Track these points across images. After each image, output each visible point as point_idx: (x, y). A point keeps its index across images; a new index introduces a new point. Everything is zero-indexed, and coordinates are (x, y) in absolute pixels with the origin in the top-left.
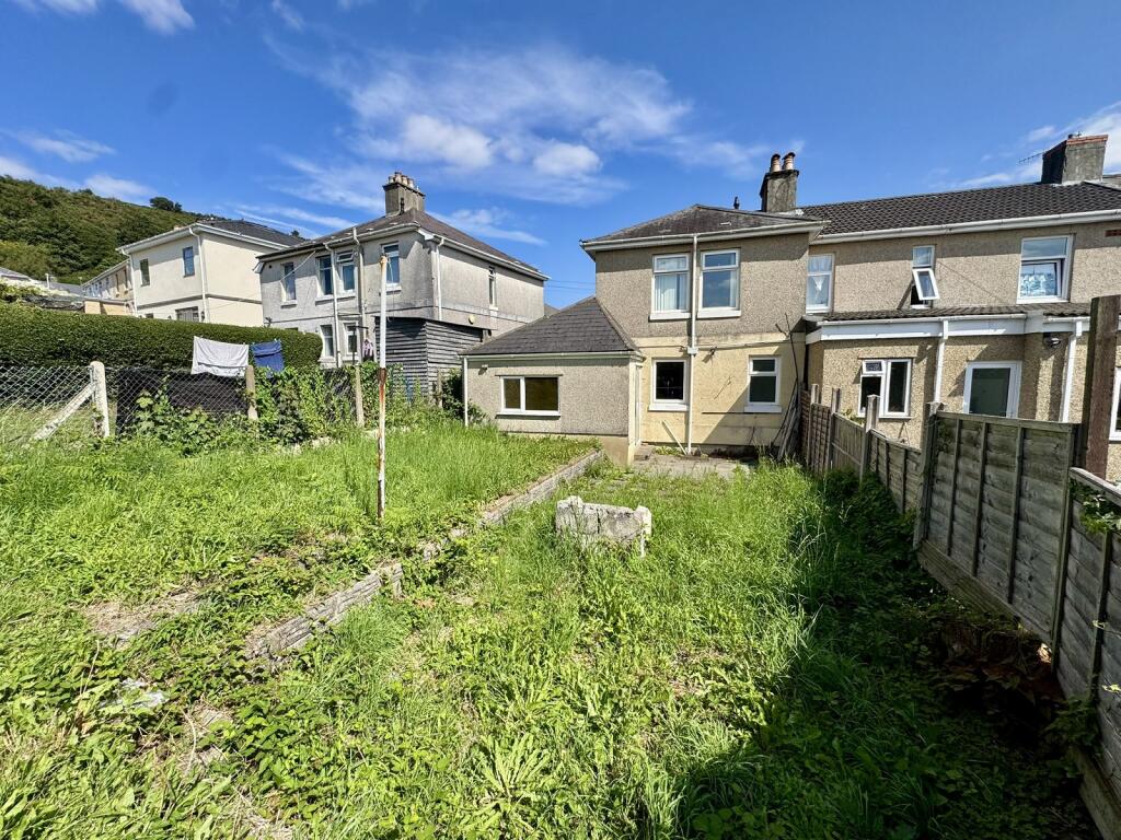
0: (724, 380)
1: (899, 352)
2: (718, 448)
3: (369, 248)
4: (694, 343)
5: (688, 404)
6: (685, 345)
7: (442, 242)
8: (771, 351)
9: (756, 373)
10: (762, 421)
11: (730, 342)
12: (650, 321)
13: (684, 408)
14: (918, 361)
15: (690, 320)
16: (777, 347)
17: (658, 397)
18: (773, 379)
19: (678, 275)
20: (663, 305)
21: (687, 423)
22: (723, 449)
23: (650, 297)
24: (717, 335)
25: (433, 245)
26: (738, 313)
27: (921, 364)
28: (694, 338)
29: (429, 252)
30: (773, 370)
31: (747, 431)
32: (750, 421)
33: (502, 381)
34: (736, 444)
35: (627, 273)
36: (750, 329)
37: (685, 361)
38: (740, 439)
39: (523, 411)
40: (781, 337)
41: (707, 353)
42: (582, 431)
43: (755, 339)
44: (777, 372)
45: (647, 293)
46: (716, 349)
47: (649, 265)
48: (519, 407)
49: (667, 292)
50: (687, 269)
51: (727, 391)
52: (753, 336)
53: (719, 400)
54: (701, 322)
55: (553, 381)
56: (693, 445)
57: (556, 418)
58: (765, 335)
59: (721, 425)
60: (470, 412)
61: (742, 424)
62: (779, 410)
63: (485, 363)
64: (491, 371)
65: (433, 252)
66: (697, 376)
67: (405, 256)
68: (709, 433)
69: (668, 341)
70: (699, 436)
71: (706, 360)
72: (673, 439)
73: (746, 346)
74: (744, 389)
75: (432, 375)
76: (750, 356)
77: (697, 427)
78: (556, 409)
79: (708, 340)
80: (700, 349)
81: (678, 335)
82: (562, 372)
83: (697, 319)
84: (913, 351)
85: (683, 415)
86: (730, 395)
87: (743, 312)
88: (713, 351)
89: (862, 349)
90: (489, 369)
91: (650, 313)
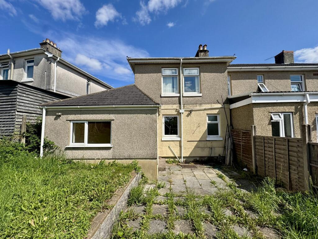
0: (196, 125)
1: (287, 109)
2: (195, 158)
3: (18, 61)
4: (182, 107)
5: (181, 137)
6: (178, 108)
7: (58, 59)
8: (216, 112)
9: (210, 122)
10: (215, 144)
11: (198, 108)
12: (161, 97)
13: (179, 139)
14: (295, 114)
15: (179, 97)
16: (218, 110)
17: (166, 134)
18: (217, 124)
19: (173, 77)
20: (167, 90)
21: (180, 147)
22: (198, 159)
23: (161, 86)
24: (192, 104)
25: (52, 60)
26: (201, 95)
27: (297, 115)
28: (182, 105)
29: (50, 63)
30: (217, 120)
31: (208, 149)
32: (209, 144)
33: (72, 124)
34: (204, 156)
35: (150, 74)
36: (206, 102)
37: (178, 116)
38: (205, 153)
39: (86, 144)
40: (219, 106)
41: (188, 112)
42: (126, 157)
43: (209, 106)
44: (219, 122)
45: (160, 84)
46: (192, 111)
47: (160, 72)
48: (83, 142)
49: (168, 85)
50: (177, 74)
51: (198, 130)
52: (207, 105)
53: (195, 134)
54: (185, 98)
55: (107, 125)
56: (184, 158)
57: (109, 148)
58: (213, 105)
59: (196, 147)
60: (45, 146)
61: (206, 146)
62: (221, 139)
63: (59, 112)
64: (64, 117)
65: (52, 63)
66: (184, 123)
67: (37, 65)
68: (191, 151)
69: (170, 107)
70: (186, 153)
71: (188, 116)
72: (174, 154)
73: (205, 110)
74: (205, 130)
75: (18, 120)
76: (207, 114)
77: (185, 148)
78: (109, 142)
79: (188, 106)
80: (185, 111)
81: (175, 104)
82: (114, 118)
83: (183, 97)
84: (292, 109)
85: (178, 142)
86: (199, 132)
87: (203, 94)
88: (191, 111)
89: (270, 108)
90: (62, 116)
91: (161, 93)
